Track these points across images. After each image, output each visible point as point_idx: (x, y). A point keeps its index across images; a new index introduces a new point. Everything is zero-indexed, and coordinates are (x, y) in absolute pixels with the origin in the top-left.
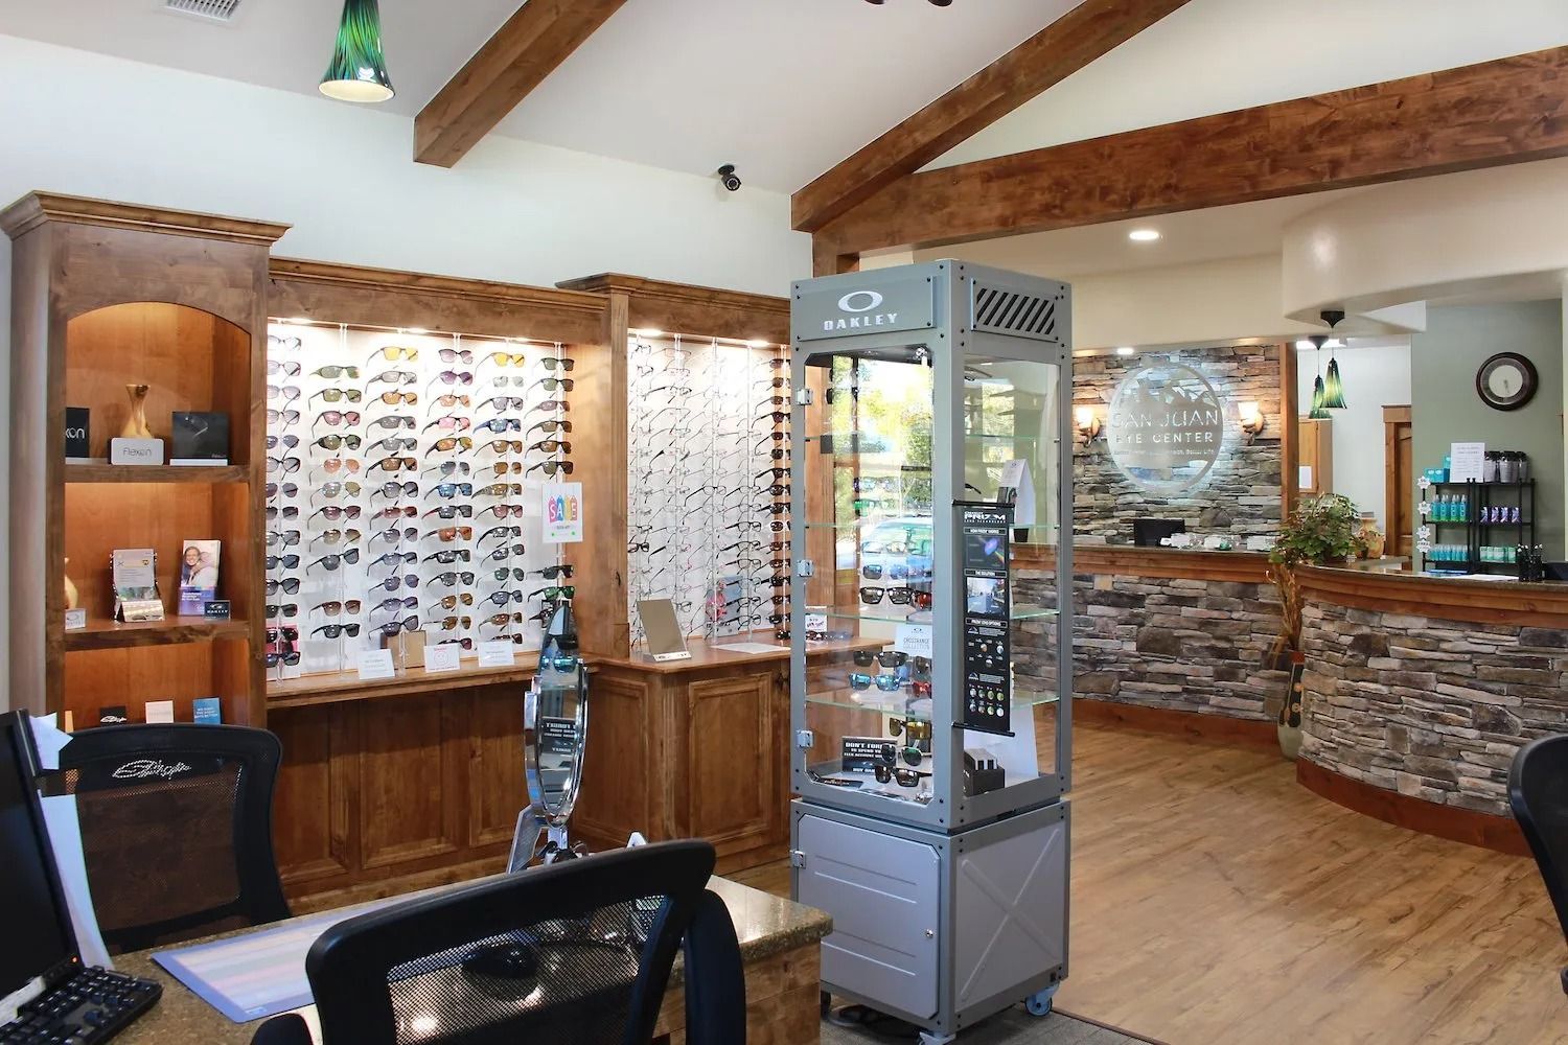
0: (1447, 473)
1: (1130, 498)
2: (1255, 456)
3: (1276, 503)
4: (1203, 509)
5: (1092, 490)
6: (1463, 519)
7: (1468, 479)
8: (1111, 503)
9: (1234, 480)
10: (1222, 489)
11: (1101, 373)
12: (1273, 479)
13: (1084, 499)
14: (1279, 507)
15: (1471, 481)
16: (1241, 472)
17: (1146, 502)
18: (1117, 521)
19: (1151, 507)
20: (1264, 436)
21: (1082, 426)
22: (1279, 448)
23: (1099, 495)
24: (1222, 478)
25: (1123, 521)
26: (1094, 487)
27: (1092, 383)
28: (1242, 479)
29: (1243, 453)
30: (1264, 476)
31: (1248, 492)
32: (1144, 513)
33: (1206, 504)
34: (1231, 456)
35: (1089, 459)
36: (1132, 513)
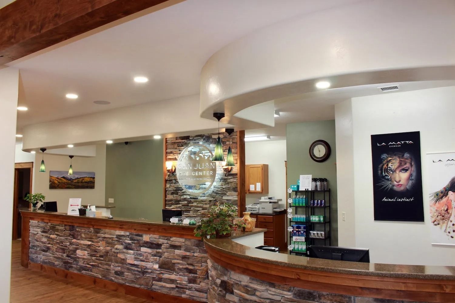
0: (298, 187)
1: (185, 197)
2: (229, 181)
3: (236, 199)
4: (210, 201)
5: (172, 194)
6: (304, 205)
7: (306, 189)
8: (179, 198)
9: (222, 190)
10: (217, 193)
11: (176, 149)
12: (235, 190)
13: (170, 197)
14: (236, 201)
15: (307, 190)
16: (224, 187)
17: (191, 198)
18: (181, 205)
19: (192, 200)
20: (232, 172)
21: (168, 169)
22: (237, 177)
23: (175, 195)
24: (217, 189)
25: (183, 205)
26: (173, 192)
27: (173, 152)
28: (224, 189)
29: (224, 179)
30: (232, 188)
31: (226, 194)
32: (190, 202)
33: (212, 199)
34: (220, 180)
35: (171, 181)
36: (186, 202)
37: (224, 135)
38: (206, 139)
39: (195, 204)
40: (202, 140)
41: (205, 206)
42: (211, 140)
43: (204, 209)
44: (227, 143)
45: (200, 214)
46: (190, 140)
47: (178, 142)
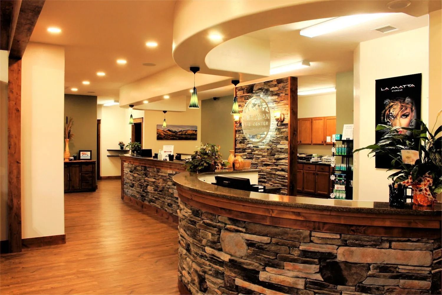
0: (341, 136)
1: (249, 145)
2: (282, 130)
3: (287, 147)
4: (268, 149)
5: (241, 143)
6: (346, 154)
7: (347, 138)
8: (245, 147)
9: (276, 139)
10: (273, 142)
11: (243, 102)
12: (286, 138)
13: (239, 146)
14: (287, 149)
15: (348, 139)
16: (278, 136)
17: (254, 147)
18: (246, 153)
19: (255, 149)
20: (284, 122)
21: (235, 120)
22: (288, 127)
23: (242, 144)
24: (273, 138)
25: (248, 153)
26: (241, 141)
27: (241, 105)
28: (279, 139)
29: (278, 129)
30: (284, 137)
31: (280, 143)
32: (253, 150)
33: (269, 147)
34: (275, 130)
35: (240, 132)
36: (250, 150)
37: (279, 87)
38: (265, 92)
39: (256, 152)
40: (262, 93)
41: (264, 154)
42: (269, 93)
43: (263, 156)
44: (281, 95)
45: (260, 161)
46: (253, 93)
47: (245, 96)
